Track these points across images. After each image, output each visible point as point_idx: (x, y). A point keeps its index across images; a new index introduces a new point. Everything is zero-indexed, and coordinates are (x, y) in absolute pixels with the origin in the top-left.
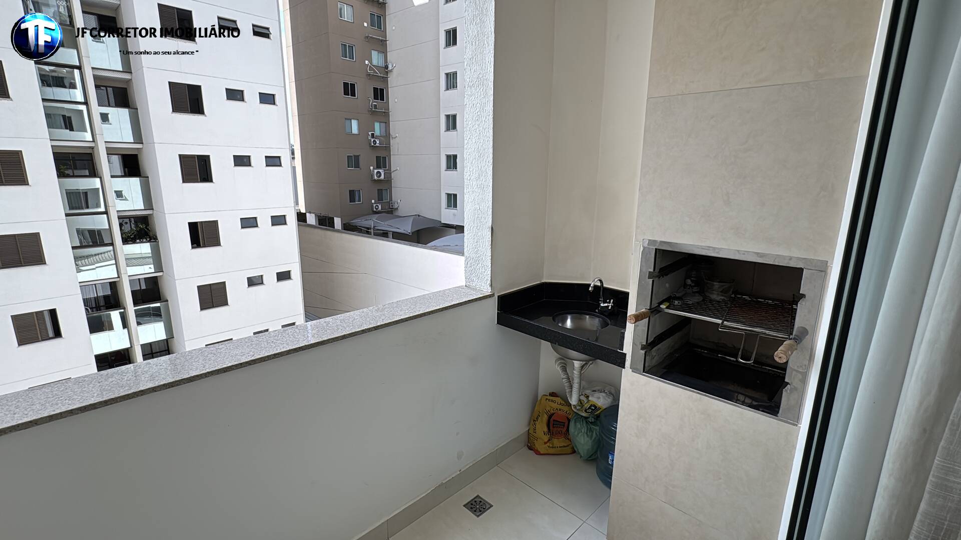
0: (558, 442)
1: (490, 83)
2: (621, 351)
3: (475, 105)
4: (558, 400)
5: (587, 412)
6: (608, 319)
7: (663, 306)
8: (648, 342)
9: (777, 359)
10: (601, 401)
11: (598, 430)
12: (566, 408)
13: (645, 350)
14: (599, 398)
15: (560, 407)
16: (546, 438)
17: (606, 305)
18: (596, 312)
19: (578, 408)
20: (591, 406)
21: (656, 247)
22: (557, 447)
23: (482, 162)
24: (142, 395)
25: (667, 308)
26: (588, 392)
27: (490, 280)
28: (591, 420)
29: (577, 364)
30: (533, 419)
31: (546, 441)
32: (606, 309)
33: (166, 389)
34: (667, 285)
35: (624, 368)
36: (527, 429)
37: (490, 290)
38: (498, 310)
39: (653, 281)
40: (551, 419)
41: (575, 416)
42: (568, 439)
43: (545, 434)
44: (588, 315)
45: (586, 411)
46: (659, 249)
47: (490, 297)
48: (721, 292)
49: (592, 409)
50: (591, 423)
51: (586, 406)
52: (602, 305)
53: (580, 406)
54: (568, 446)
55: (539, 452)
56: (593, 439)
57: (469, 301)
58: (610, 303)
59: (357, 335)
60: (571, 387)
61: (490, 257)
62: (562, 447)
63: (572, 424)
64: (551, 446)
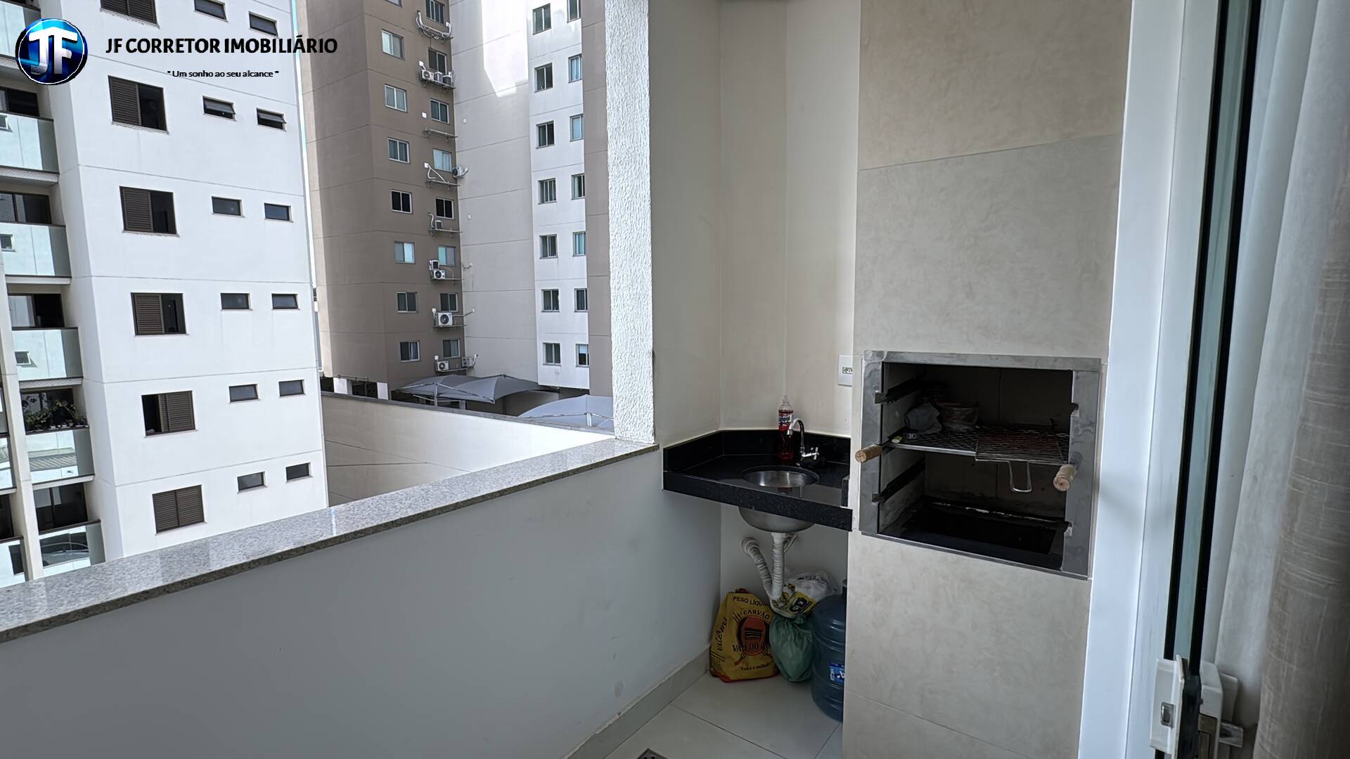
0: (755, 660)
1: (645, 160)
2: (845, 507)
3: (624, 189)
4: (750, 597)
5: (793, 611)
6: (815, 473)
7: (896, 441)
8: (882, 490)
9: (1057, 486)
10: (812, 592)
11: (811, 636)
12: (762, 609)
13: (877, 503)
14: (808, 588)
15: (755, 607)
16: (737, 656)
17: (810, 455)
18: (798, 466)
19: (781, 605)
20: (799, 600)
21: (883, 360)
22: (754, 668)
23: (636, 264)
24: (146, 599)
25: (901, 442)
26: (792, 581)
27: (652, 426)
28: (799, 621)
29: (778, 538)
30: (716, 630)
31: (737, 660)
32: (809, 460)
33: (186, 588)
34: (897, 414)
35: (851, 530)
36: (708, 646)
37: (653, 441)
38: (664, 469)
39: (882, 406)
40: (743, 628)
41: (775, 619)
42: (767, 654)
43: (735, 650)
44: (788, 471)
45: (791, 609)
46: (886, 363)
47: (654, 450)
48: (964, 420)
49: (800, 605)
50: (799, 625)
51: (791, 601)
52: (804, 456)
53: (782, 602)
54: (768, 665)
55: (728, 678)
56: (805, 647)
57: (626, 455)
58: (814, 451)
59: (475, 503)
60: (769, 576)
61: (652, 394)
62: (760, 667)
63: (773, 631)
64: (745, 667)
